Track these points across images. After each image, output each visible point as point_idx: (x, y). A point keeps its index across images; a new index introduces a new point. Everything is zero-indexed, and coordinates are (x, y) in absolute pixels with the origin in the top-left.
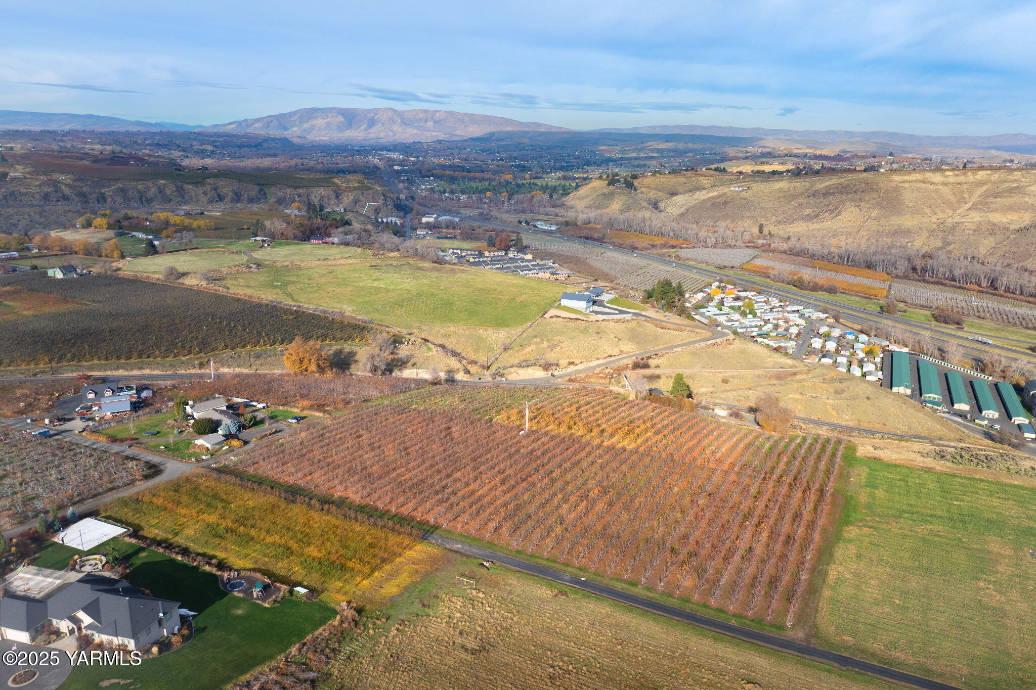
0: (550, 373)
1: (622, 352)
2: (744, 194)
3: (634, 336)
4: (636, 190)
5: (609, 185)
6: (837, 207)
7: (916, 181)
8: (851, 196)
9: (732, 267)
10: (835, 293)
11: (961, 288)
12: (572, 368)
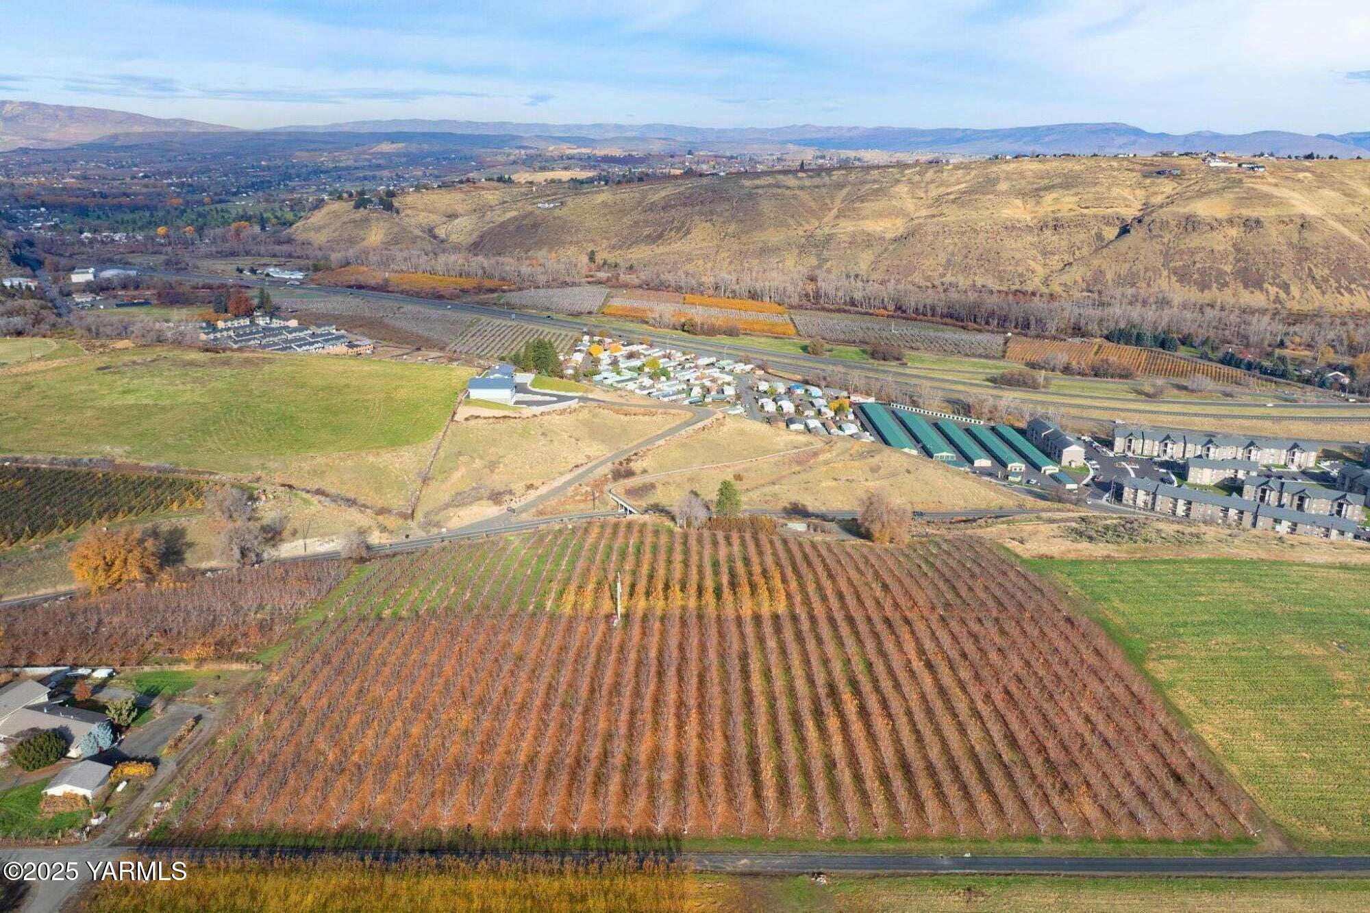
0: (505, 507)
1: (588, 457)
2: (557, 213)
3: (595, 432)
4: (398, 212)
5: (357, 207)
6: (683, 224)
7: (769, 186)
8: (697, 208)
9: (590, 313)
10: (737, 335)
11: (866, 314)
12: (533, 494)
